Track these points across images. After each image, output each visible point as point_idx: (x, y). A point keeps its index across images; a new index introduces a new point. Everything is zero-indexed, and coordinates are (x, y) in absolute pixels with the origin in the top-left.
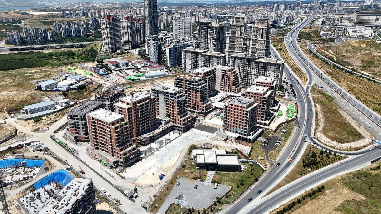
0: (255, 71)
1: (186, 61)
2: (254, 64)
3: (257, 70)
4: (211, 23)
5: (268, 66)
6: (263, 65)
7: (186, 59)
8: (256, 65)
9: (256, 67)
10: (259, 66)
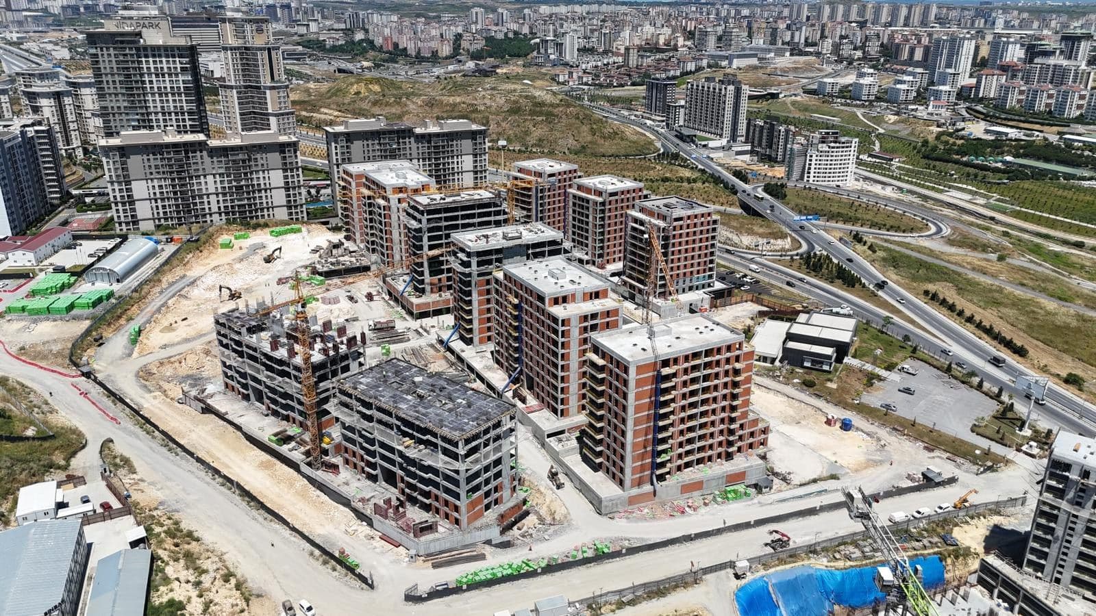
0: (421, 163)
1: (129, 190)
2: (414, 145)
3: (424, 159)
4: (139, 34)
5: (455, 143)
6: (443, 141)
7: (128, 183)
8: (420, 145)
9: (420, 151)
10: (429, 148)
